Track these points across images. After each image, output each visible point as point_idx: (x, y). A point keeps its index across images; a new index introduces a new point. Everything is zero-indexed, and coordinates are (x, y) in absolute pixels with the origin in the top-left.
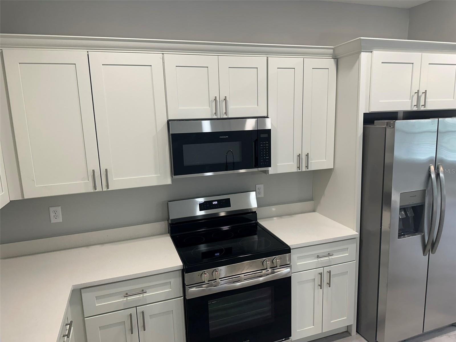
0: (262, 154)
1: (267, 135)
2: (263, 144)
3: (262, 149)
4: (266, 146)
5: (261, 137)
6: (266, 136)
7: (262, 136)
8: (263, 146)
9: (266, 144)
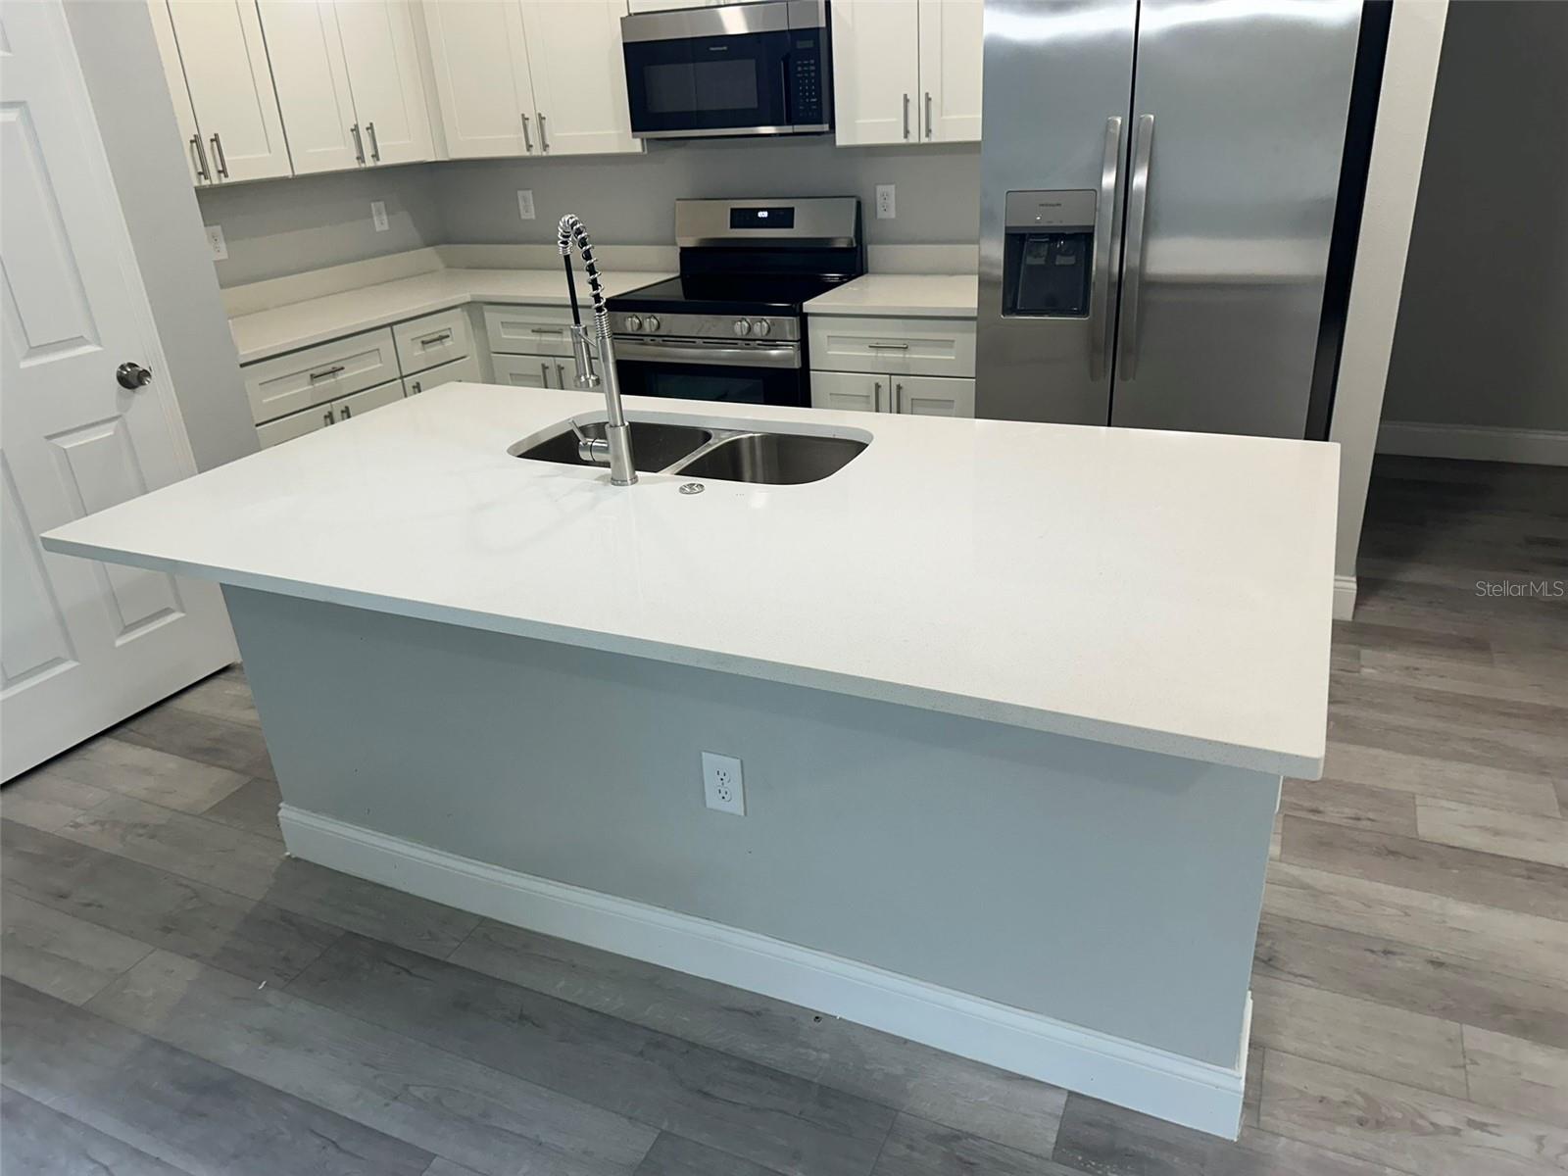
0: (800, 91)
1: (812, 42)
2: (803, 65)
3: (800, 78)
4: (809, 72)
5: (799, 47)
6: (809, 44)
7: (801, 45)
8: (803, 72)
9: (809, 65)
